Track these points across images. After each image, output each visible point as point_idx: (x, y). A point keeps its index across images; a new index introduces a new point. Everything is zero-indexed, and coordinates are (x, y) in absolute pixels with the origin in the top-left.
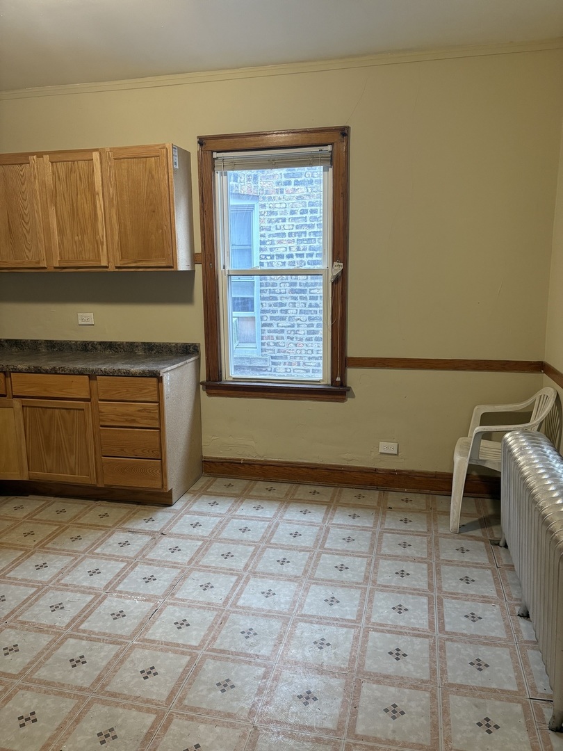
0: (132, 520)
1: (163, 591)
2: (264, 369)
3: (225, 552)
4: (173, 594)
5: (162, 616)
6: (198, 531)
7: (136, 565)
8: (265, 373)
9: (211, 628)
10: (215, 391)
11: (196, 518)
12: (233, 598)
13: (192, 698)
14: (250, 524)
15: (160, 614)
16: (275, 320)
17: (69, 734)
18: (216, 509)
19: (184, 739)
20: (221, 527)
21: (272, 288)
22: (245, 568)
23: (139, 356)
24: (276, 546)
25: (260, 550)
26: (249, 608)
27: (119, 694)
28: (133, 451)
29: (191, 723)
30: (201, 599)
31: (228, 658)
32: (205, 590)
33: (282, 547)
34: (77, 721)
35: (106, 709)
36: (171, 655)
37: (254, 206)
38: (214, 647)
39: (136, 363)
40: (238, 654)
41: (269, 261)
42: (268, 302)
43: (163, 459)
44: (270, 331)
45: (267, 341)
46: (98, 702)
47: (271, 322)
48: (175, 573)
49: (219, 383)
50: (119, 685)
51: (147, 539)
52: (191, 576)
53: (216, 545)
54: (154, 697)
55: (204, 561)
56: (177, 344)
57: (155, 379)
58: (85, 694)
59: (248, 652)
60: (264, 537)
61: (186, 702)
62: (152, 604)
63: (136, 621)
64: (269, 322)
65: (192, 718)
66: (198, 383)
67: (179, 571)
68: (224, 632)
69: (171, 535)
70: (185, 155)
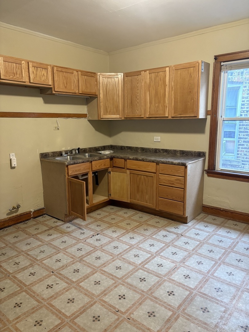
0: (169, 226)
1: (180, 260)
2: (237, 166)
3: (210, 250)
4: (184, 263)
5: (178, 271)
6: (198, 237)
7: (169, 246)
8: (238, 168)
9: (200, 282)
10: (212, 175)
11: (198, 232)
12: (212, 271)
13: (189, 310)
14: (223, 239)
15: (178, 270)
16: (246, 142)
17: (137, 308)
18: (207, 229)
19: (184, 327)
20: (209, 237)
21: (245, 127)
22: (220, 259)
23: (178, 156)
24: (236, 252)
25: (227, 252)
26: (219, 278)
27: (158, 298)
28: (172, 197)
29: (187, 321)
30: (196, 268)
31: (207, 298)
32: (199, 264)
33: (239, 254)
34: (140, 304)
35: (152, 303)
36: (181, 289)
37: (240, 87)
38: (201, 291)
39: (176, 159)
40: (212, 298)
41: (245, 113)
42: (243, 134)
43: (185, 202)
44: (242, 148)
45: (240, 153)
46: (149, 299)
47: (244, 143)
48: (186, 253)
49: (213, 171)
50: (158, 295)
51: (175, 236)
52: (193, 256)
53: (206, 245)
54: (172, 305)
55: (199, 251)
56: (195, 152)
57: (184, 167)
58: (144, 294)
59: (217, 298)
60: (230, 247)
61: (186, 311)
62: (174, 265)
63: (167, 270)
64: (242, 143)
65: (188, 319)
66: (204, 170)
67: (188, 253)
68: (206, 286)
69: (185, 236)
70: (207, 65)
